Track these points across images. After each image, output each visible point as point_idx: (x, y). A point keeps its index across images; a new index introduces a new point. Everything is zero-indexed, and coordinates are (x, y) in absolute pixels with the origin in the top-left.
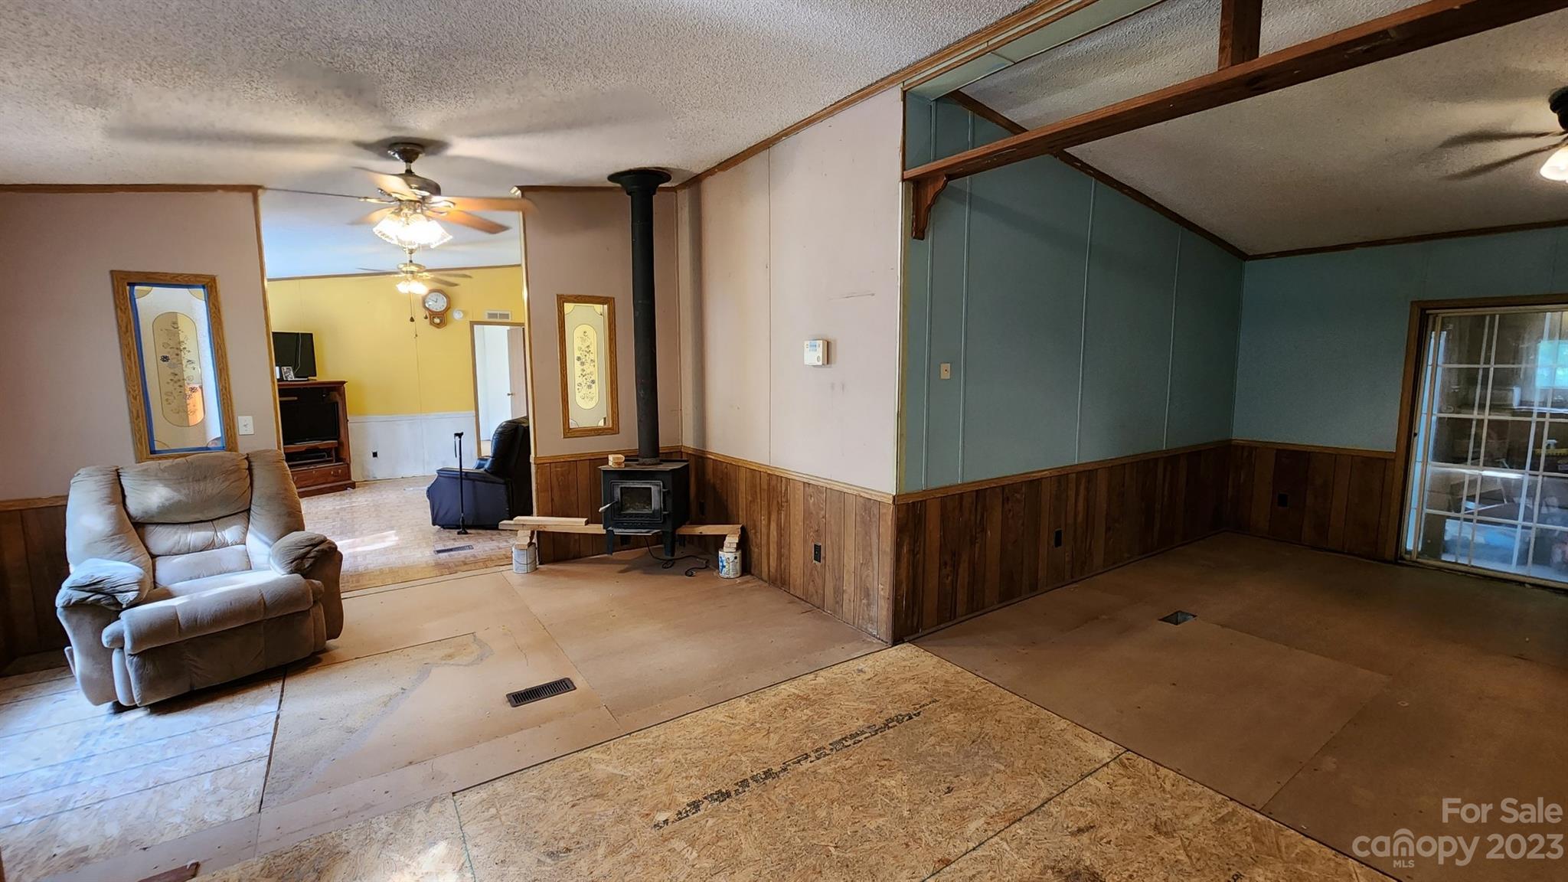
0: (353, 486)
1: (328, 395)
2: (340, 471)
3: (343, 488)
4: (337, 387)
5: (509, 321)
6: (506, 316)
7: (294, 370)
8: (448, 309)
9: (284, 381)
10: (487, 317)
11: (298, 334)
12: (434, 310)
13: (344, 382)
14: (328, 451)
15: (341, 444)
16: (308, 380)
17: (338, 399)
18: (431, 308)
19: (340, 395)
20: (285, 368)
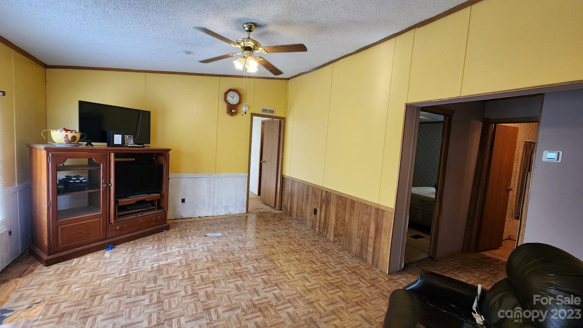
0: (168, 228)
1: (156, 158)
2: (159, 217)
3: (160, 230)
4: (164, 153)
5: (274, 115)
6: (272, 112)
7: (134, 138)
8: (240, 102)
9: (125, 146)
10: (261, 111)
11: (140, 110)
12: (231, 103)
13: (170, 150)
14: (152, 203)
15: (162, 196)
16: (144, 147)
17: (163, 162)
18: (229, 101)
19: (165, 159)
20: (127, 136)
